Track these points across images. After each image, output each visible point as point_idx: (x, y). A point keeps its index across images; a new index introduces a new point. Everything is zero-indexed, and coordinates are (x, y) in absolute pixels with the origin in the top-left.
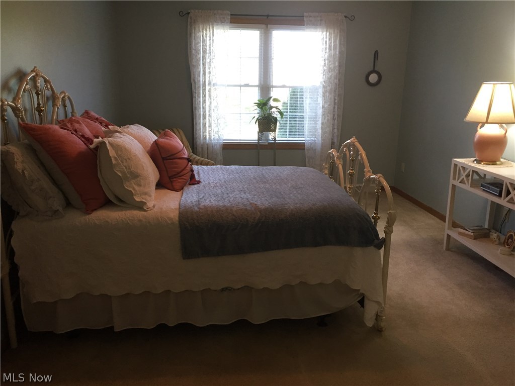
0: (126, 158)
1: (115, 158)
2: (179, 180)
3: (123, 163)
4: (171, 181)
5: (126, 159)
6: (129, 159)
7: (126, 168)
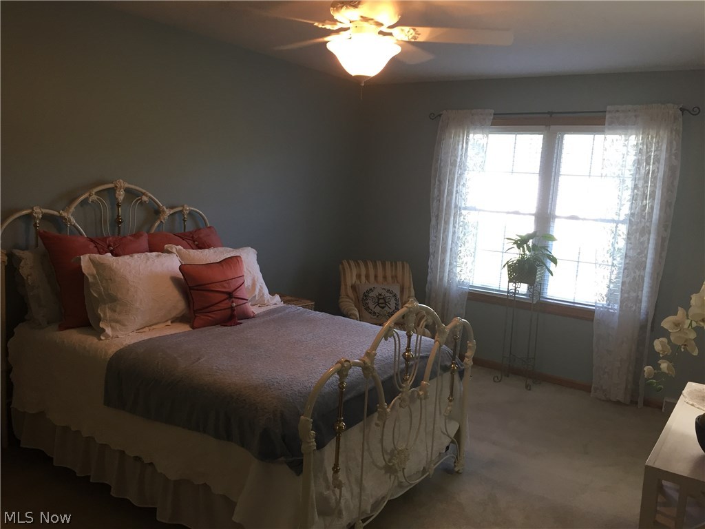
0: (107, 278)
1: (94, 277)
2: (203, 317)
3: (101, 282)
4: (196, 316)
5: (107, 280)
6: (111, 280)
7: (104, 289)
